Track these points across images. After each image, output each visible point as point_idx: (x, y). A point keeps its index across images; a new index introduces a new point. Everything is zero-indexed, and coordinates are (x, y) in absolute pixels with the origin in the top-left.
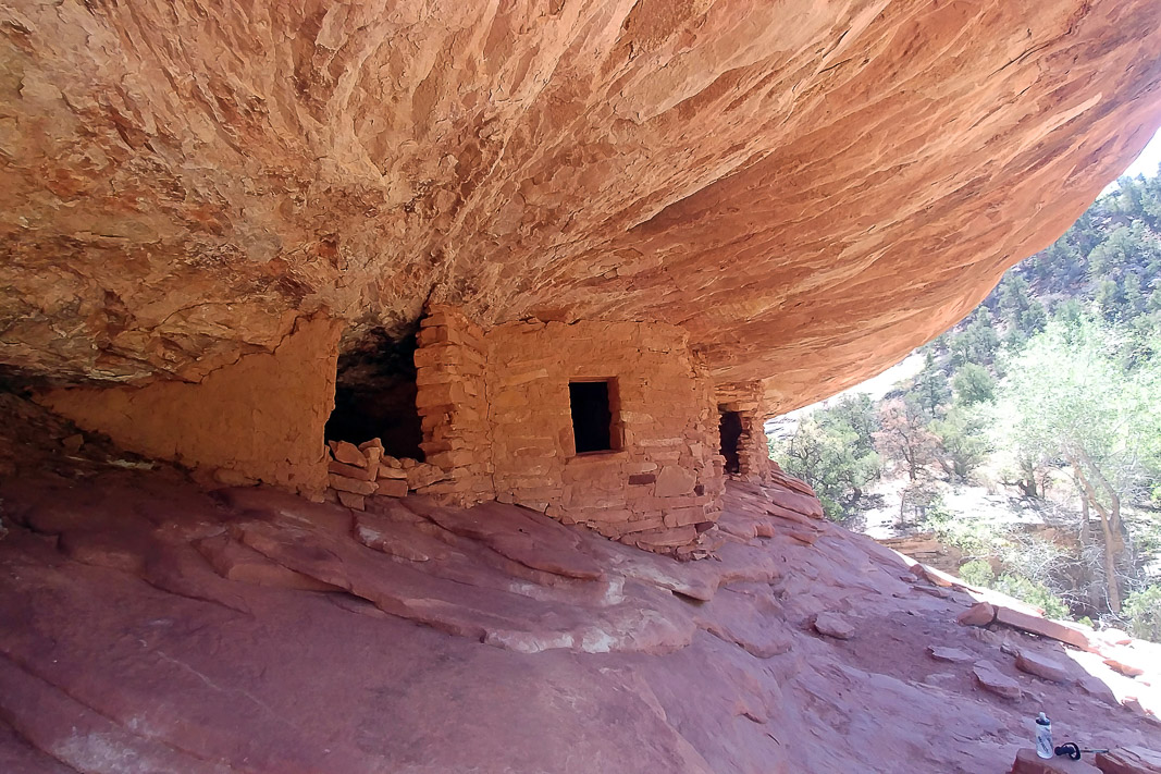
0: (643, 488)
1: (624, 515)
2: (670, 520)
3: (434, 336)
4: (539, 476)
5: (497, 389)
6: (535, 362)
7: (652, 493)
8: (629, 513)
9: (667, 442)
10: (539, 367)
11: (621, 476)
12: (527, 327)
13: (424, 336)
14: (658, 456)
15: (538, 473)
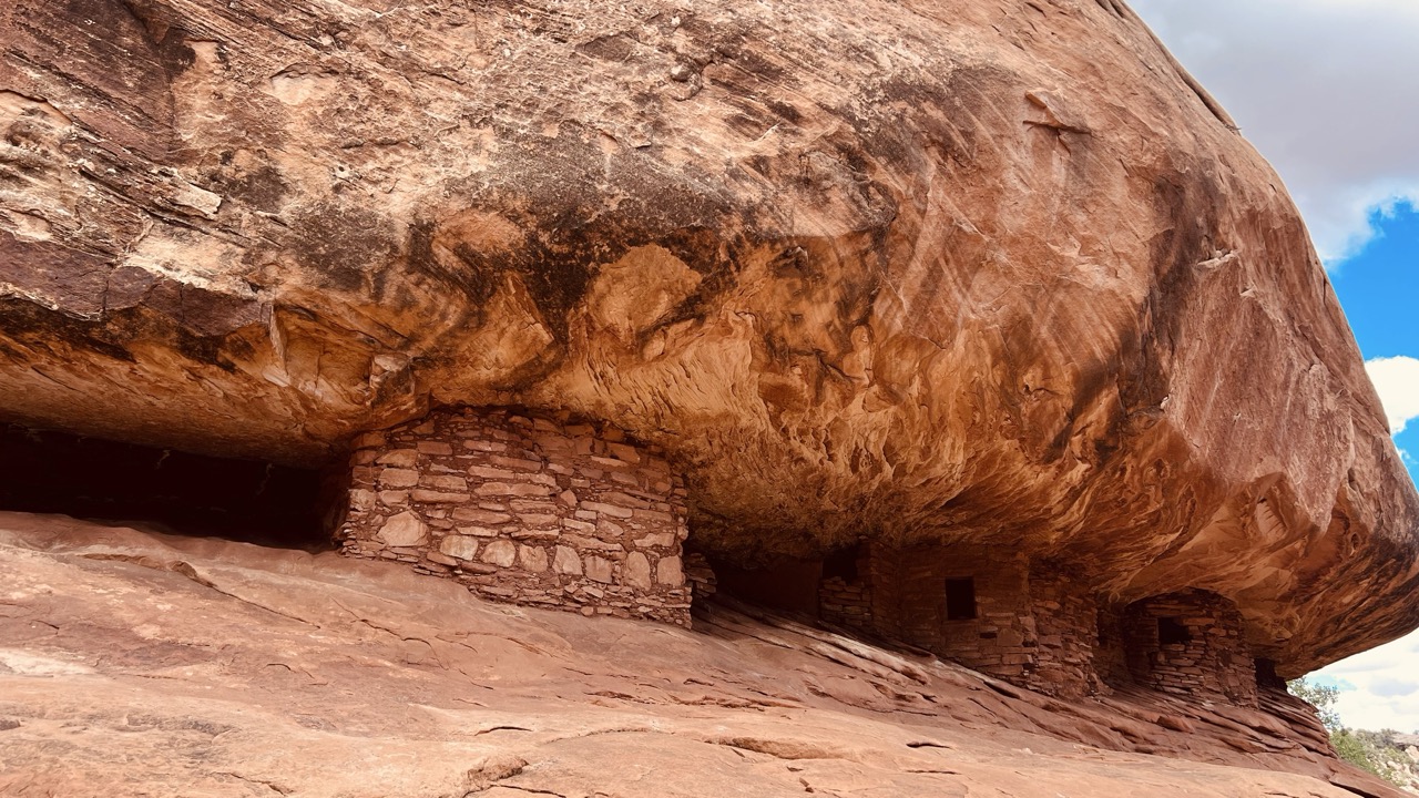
0: (989, 641)
1: (976, 655)
2: (1006, 659)
3: (864, 555)
5: (903, 582)
6: (925, 567)
7: (994, 644)
8: (980, 655)
9: (1005, 614)
10: (925, 571)
11: (975, 632)
13: (860, 554)
14: (997, 622)
15: (926, 628)
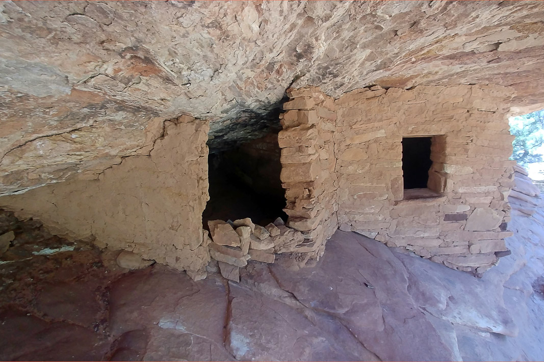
0: (456, 224)
1: (436, 243)
2: (475, 249)
3: (296, 119)
4: (373, 214)
5: (343, 147)
6: (376, 124)
7: (462, 228)
8: (440, 242)
9: (483, 189)
10: (380, 128)
11: (439, 214)
12: (370, 93)
13: (287, 119)
14: (473, 200)
15: (372, 211)
